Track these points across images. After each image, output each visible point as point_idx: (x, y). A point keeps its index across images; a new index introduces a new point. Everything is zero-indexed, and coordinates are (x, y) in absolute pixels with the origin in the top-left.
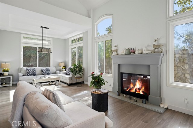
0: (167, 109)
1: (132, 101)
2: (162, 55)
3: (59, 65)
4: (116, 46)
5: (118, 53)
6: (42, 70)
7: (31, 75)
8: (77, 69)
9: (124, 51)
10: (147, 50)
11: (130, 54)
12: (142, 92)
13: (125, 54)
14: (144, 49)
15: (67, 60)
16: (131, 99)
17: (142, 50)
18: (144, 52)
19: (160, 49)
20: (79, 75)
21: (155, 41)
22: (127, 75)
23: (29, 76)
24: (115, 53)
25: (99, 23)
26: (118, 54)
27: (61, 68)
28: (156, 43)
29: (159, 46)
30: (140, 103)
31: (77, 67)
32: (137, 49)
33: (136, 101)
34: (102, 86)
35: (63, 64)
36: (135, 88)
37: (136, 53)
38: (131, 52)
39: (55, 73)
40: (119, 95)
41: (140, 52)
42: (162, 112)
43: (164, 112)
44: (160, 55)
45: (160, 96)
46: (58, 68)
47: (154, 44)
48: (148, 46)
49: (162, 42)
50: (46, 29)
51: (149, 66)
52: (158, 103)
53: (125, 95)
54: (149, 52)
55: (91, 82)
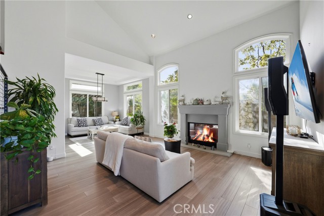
0: (233, 154)
1: (201, 149)
2: (229, 106)
3: (111, 114)
4: (183, 96)
5: (185, 102)
6: (94, 121)
7: (83, 126)
8: (139, 119)
9: (192, 101)
10: (216, 101)
11: (198, 104)
12: (211, 138)
13: (193, 104)
14: (212, 100)
15: (120, 109)
16: (199, 147)
17: (210, 101)
18: (213, 103)
19: (227, 101)
20: (140, 125)
21: (223, 93)
22: (193, 124)
23: (80, 126)
24: (182, 103)
25: (162, 71)
26: (184, 104)
27: (115, 117)
28: (223, 96)
29: (227, 98)
30: (209, 150)
31: (138, 117)
32: (205, 100)
33: (205, 149)
34: (174, 135)
35: (116, 114)
36: (203, 135)
37: (204, 103)
38: (199, 102)
39: (108, 123)
40: (187, 144)
41: (208, 103)
42: (229, 156)
43: (231, 156)
44: (228, 106)
45: (227, 143)
46: (111, 118)
47: (222, 97)
48: (216, 97)
49: (228, 94)
50: (101, 76)
51: (216, 116)
52: (225, 149)
53: (193, 144)
54: (217, 103)
55: (165, 131)
